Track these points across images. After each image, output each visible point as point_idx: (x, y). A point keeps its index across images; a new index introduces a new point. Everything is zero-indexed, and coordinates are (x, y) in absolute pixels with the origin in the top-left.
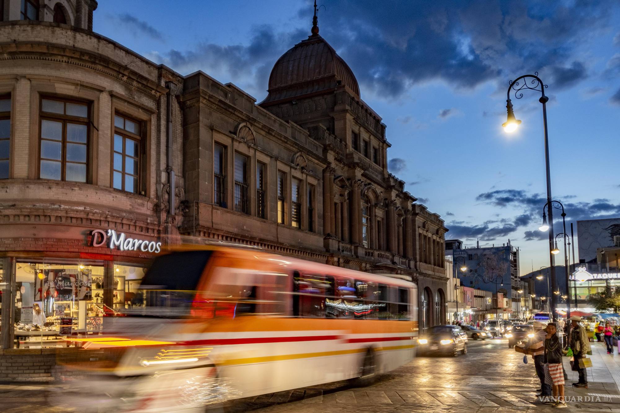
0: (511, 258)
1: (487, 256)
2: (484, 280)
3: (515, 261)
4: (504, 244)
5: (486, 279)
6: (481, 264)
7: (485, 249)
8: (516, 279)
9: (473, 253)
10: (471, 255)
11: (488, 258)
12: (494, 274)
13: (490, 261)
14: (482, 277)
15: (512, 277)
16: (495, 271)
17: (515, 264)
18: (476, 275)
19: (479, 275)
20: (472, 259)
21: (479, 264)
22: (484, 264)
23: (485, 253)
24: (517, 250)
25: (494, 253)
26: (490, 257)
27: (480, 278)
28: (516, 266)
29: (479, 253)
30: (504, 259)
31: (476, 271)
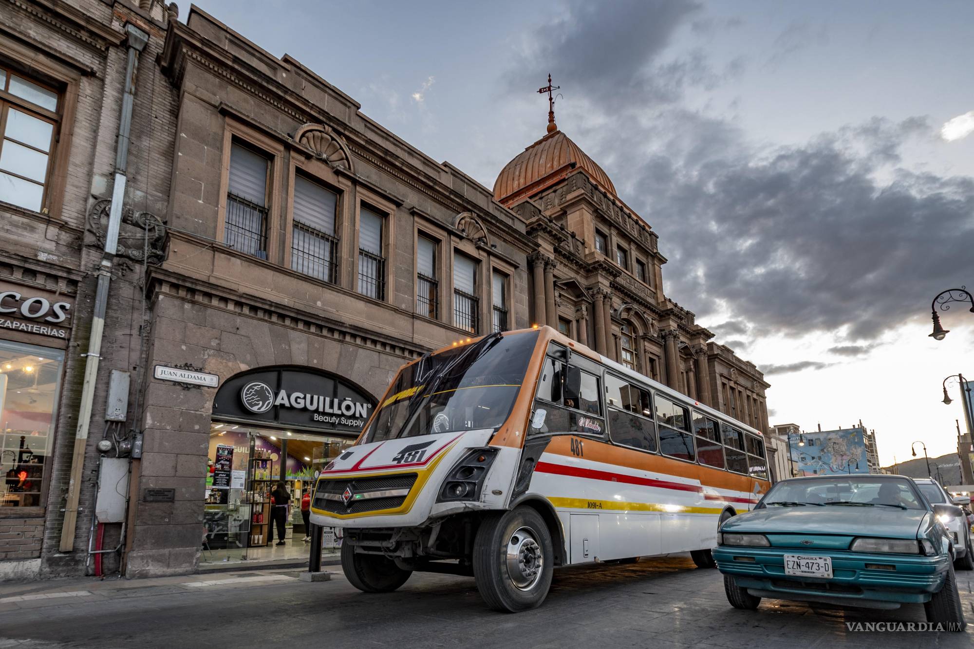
0: (866, 441)
1: (834, 441)
2: (831, 469)
3: (871, 445)
4: (854, 426)
5: (835, 467)
6: (825, 450)
7: (829, 433)
8: (874, 467)
9: (814, 437)
10: (812, 440)
11: (834, 443)
12: (844, 462)
13: (837, 446)
14: (829, 465)
15: (868, 463)
16: (844, 457)
17: (871, 448)
18: (820, 463)
19: (825, 463)
20: (813, 445)
21: (822, 450)
22: (830, 449)
23: (830, 436)
24: (873, 433)
25: (841, 437)
26: (837, 442)
27: (825, 466)
28: (872, 451)
29: (822, 437)
30: (856, 443)
31: (820, 458)
